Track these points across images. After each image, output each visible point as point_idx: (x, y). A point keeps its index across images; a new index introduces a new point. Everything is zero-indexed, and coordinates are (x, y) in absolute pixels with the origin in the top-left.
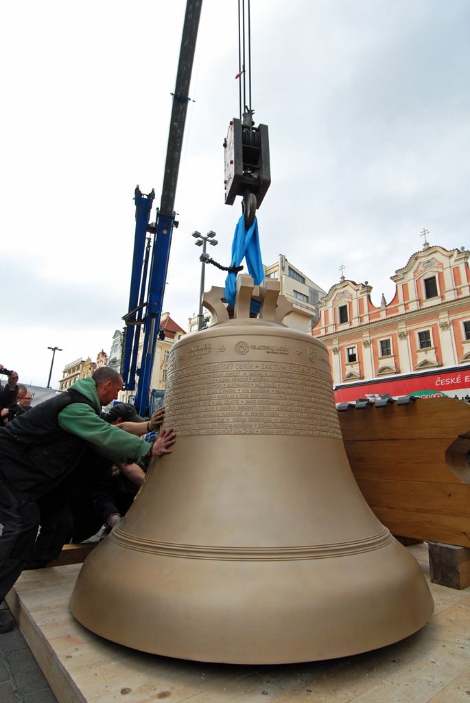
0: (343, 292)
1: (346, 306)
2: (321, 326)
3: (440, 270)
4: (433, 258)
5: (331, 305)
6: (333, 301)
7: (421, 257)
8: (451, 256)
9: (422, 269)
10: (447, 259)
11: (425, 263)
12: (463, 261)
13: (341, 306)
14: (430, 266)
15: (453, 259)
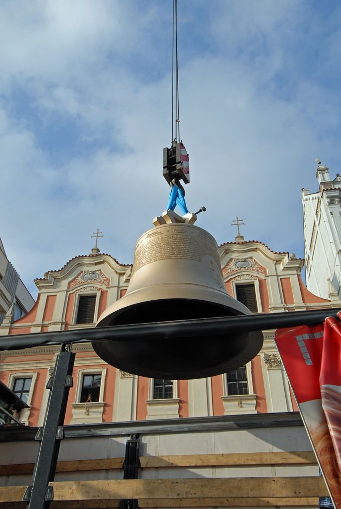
0: (94, 273)
1: (95, 297)
2: (33, 321)
3: (262, 276)
4: (251, 258)
5: (65, 288)
6: (70, 283)
7: (234, 252)
8: (278, 262)
9: (234, 268)
10: (272, 263)
11: (237, 261)
12: (295, 272)
13: (84, 292)
14: (248, 268)
15: (281, 267)
